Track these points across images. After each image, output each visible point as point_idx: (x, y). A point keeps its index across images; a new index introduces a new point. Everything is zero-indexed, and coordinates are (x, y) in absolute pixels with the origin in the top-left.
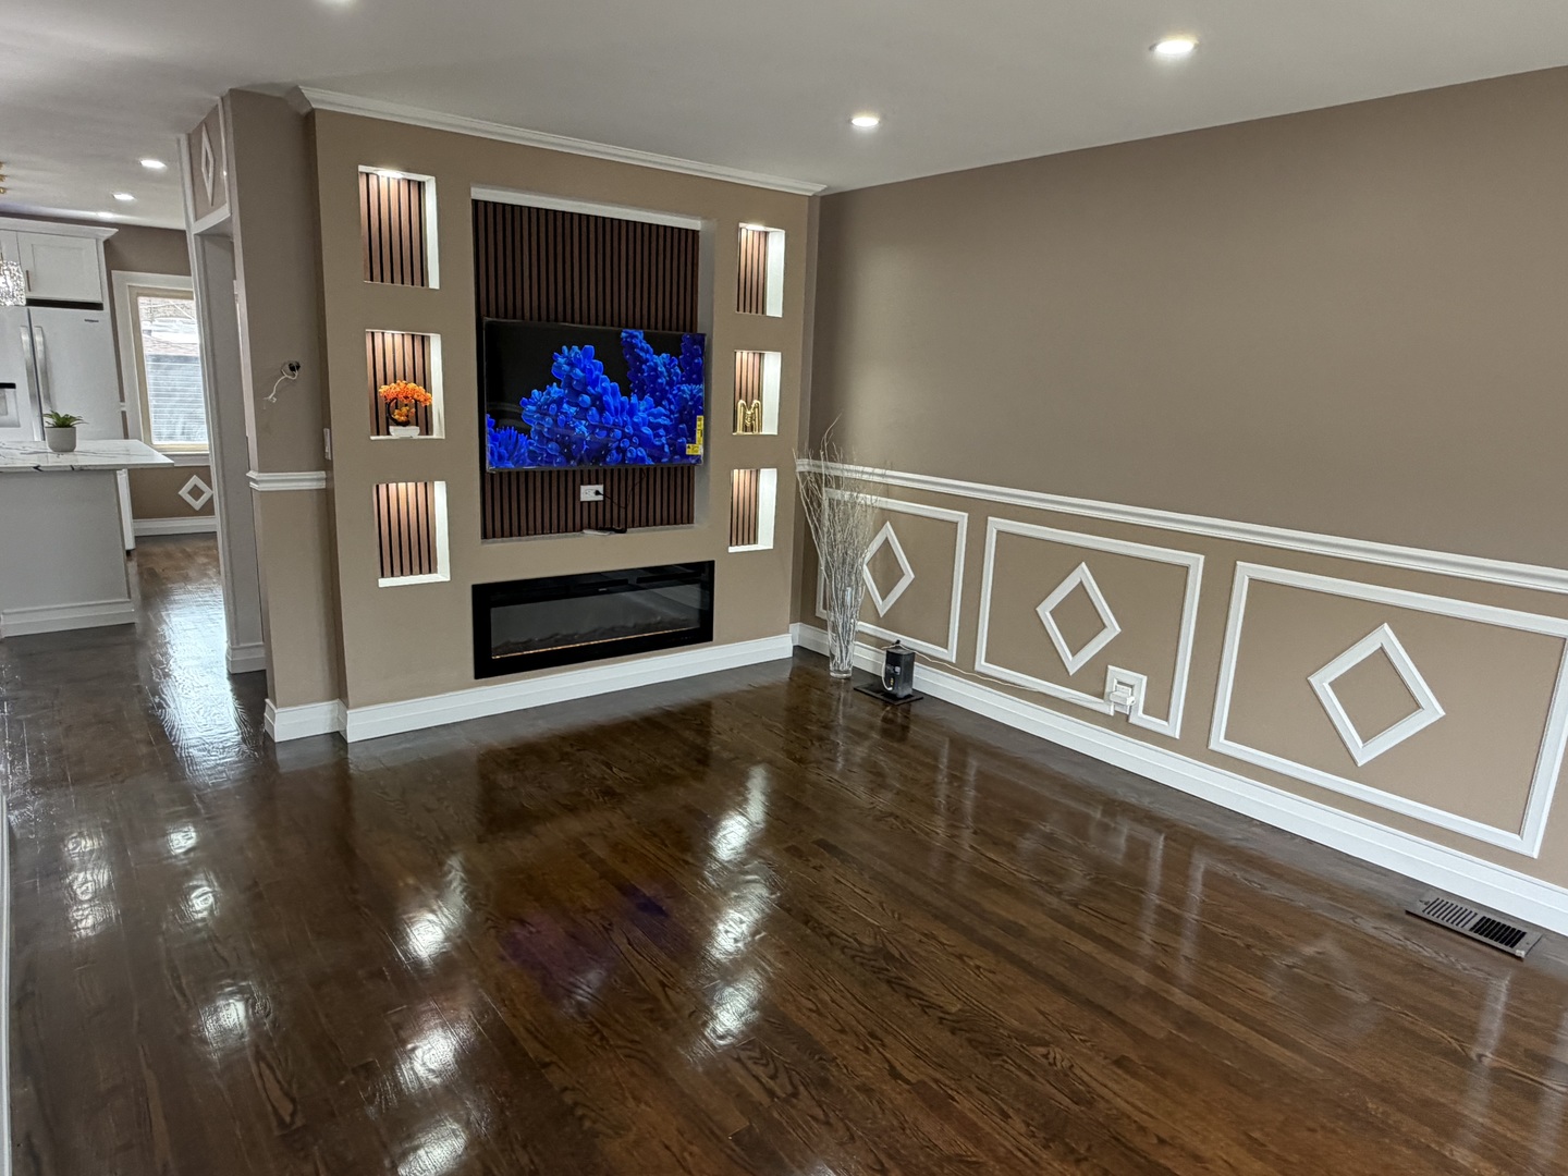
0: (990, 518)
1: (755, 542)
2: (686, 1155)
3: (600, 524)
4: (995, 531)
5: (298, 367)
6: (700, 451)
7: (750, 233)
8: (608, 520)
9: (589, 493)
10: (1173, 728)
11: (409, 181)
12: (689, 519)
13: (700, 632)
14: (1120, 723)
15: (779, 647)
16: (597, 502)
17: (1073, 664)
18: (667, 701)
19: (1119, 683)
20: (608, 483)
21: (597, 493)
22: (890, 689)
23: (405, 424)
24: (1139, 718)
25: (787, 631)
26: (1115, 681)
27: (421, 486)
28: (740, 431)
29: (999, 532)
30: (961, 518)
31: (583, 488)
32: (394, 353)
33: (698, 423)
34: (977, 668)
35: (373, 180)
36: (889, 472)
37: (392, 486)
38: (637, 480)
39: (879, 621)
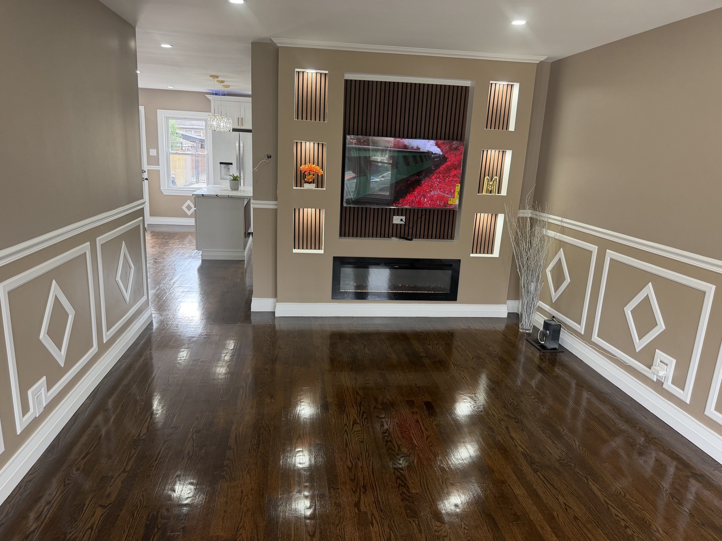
0: (607, 250)
1: (492, 253)
2: (246, 498)
3: (402, 236)
4: (609, 259)
5: (270, 157)
6: (457, 202)
7: (501, 86)
8: (405, 233)
9: (397, 220)
10: (686, 395)
11: (321, 73)
12: (452, 238)
13: (451, 295)
14: (657, 386)
15: (501, 311)
16: (401, 224)
17: (640, 344)
18: (429, 327)
19: (661, 362)
20: (408, 216)
21: (401, 220)
22: (543, 343)
23: (310, 183)
24: (669, 386)
25: (505, 303)
26: (659, 360)
27: (318, 211)
28: (484, 193)
29: (611, 259)
30: (594, 248)
31: (395, 217)
32: (310, 151)
33: (457, 188)
34: (593, 340)
35: (305, 75)
36: (565, 220)
37: (305, 210)
38: (420, 216)
39: (552, 305)
